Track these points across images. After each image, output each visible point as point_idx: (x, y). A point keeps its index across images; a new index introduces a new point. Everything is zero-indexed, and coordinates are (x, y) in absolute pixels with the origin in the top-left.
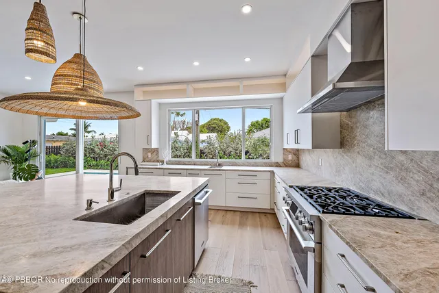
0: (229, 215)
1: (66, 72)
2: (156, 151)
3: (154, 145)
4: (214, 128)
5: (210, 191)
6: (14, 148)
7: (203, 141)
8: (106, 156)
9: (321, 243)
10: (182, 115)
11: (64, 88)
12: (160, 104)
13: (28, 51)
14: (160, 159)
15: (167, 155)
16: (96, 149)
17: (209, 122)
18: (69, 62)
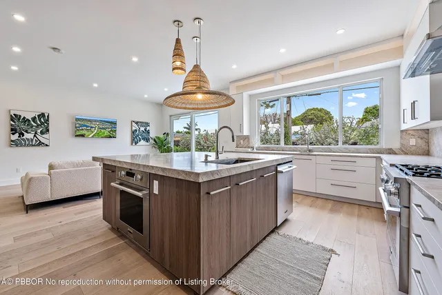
0: (319, 202)
1: (191, 79)
2: (247, 138)
3: (246, 132)
4: (311, 119)
5: (294, 167)
6: (158, 138)
7: (296, 133)
8: (208, 147)
9: (409, 208)
10: (272, 107)
11: (188, 89)
12: (250, 96)
13: (174, 69)
14: (251, 145)
15: (256, 142)
16: (202, 142)
17: (304, 114)
18: (191, 71)
